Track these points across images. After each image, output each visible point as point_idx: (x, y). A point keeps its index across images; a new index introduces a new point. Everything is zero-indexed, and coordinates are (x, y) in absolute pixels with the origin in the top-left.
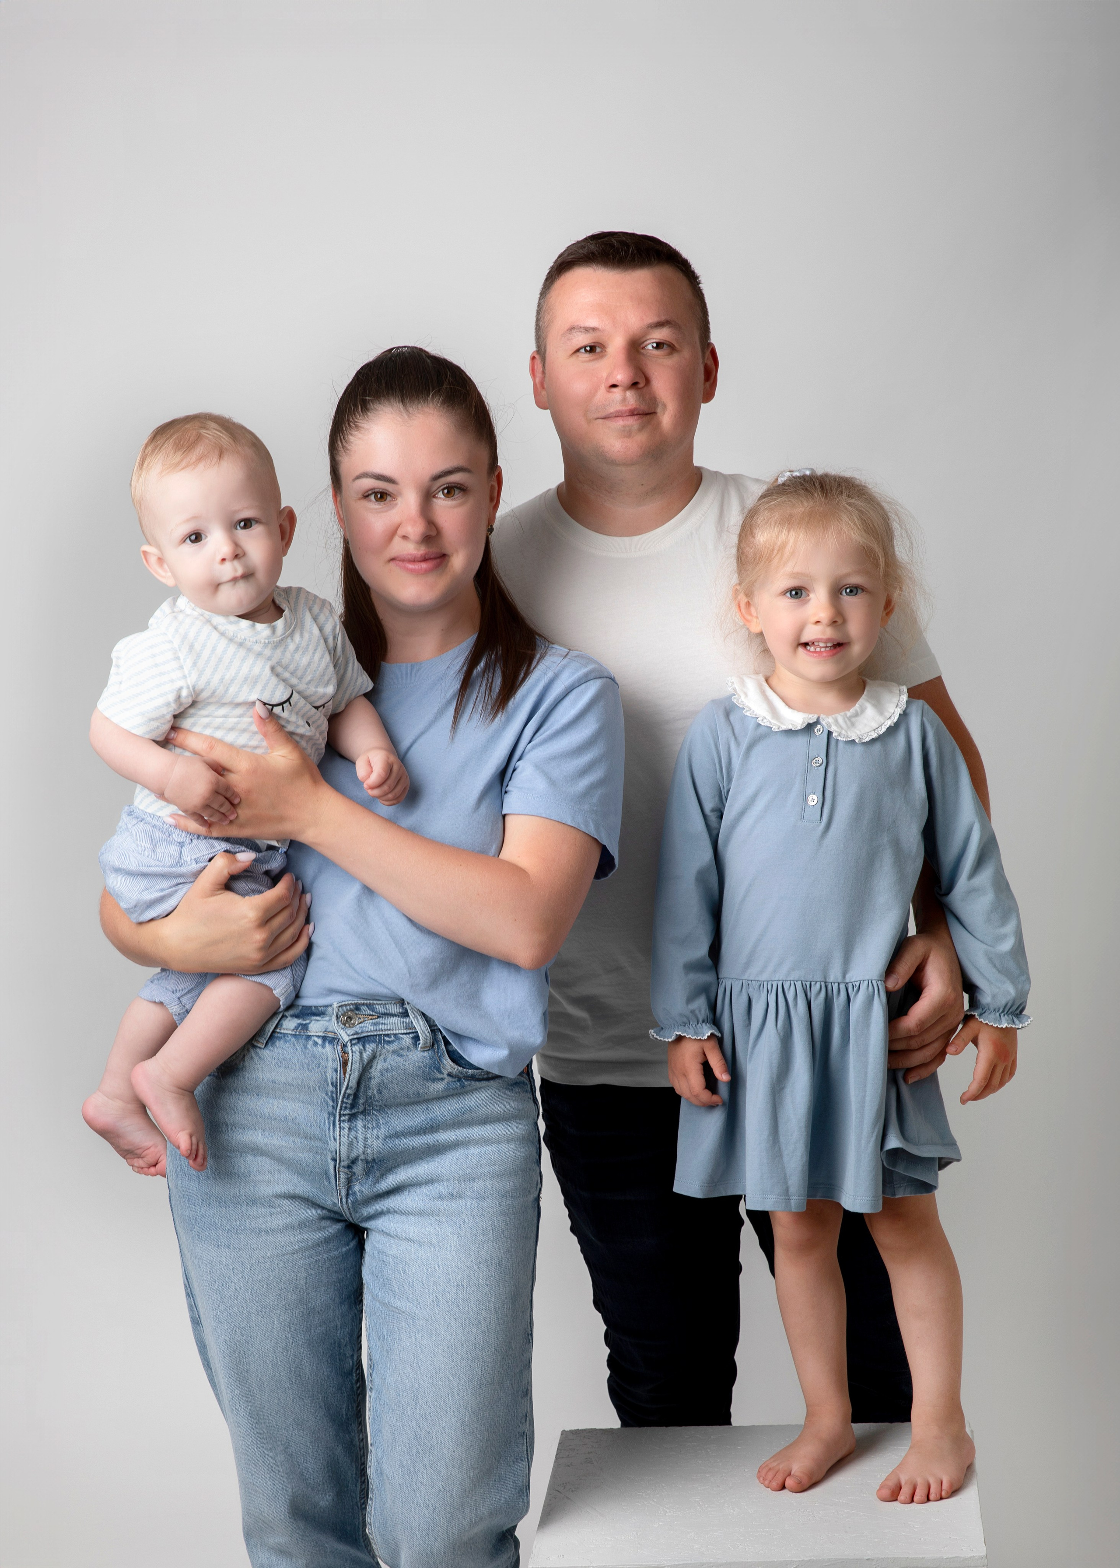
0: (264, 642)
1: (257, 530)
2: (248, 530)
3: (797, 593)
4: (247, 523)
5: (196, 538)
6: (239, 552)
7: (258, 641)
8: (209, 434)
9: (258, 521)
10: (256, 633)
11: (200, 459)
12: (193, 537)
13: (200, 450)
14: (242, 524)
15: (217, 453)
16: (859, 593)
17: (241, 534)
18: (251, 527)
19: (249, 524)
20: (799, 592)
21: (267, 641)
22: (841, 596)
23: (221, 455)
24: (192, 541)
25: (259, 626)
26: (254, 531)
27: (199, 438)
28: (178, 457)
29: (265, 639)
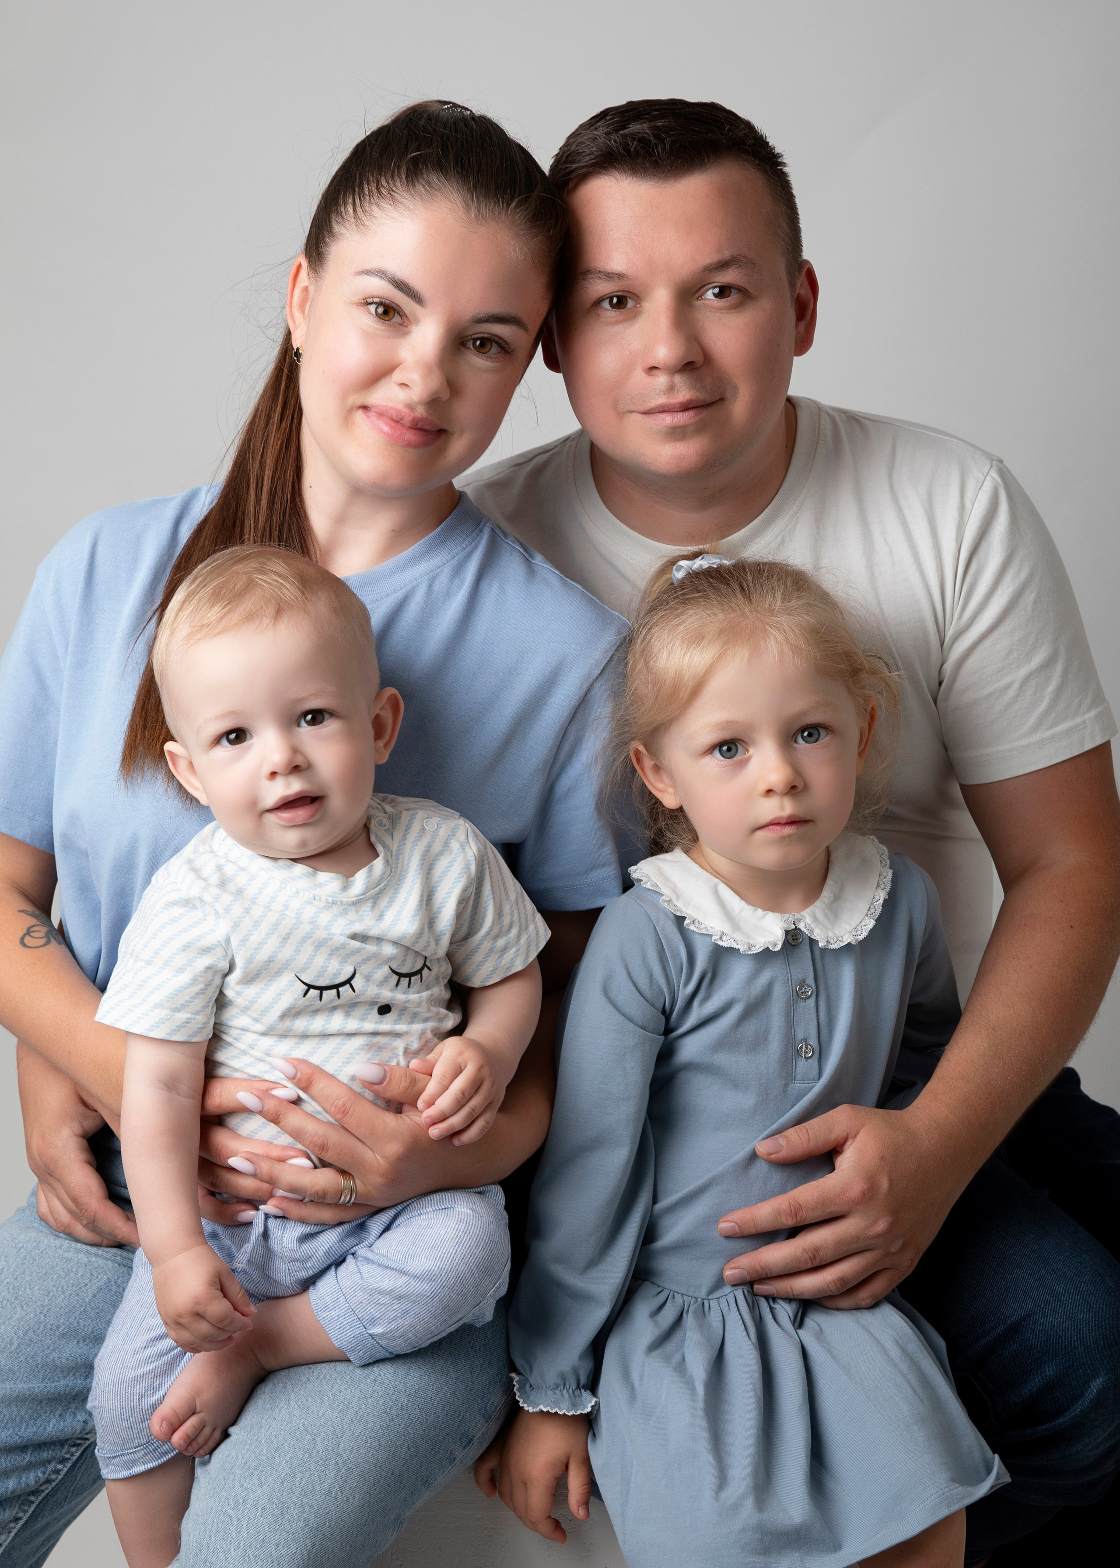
0: (327, 900)
1: (331, 726)
2: (315, 727)
3: (729, 750)
4: (316, 716)
5: (236, 737)
6: (299, 760)
7: (317, 898)
8: (265, 581)
9: (332, 714)
10: (315, 885)
11: (250, 617)
12: (233, 736)
13: (248, 604)
14: (309, 717)
15: (272, 610)
16: (821, 734)
17: (305, 731)
18: (321, 722)
19: (320, 717)
20: (733, 747)
21: (330, 900)
22: (795, 745)
23: (278, 613)
24: (231, 742)
25: (324, 877)
26: (325, 730)
27: (250, 585)
28: (215, 612)
29: (329, 896)
